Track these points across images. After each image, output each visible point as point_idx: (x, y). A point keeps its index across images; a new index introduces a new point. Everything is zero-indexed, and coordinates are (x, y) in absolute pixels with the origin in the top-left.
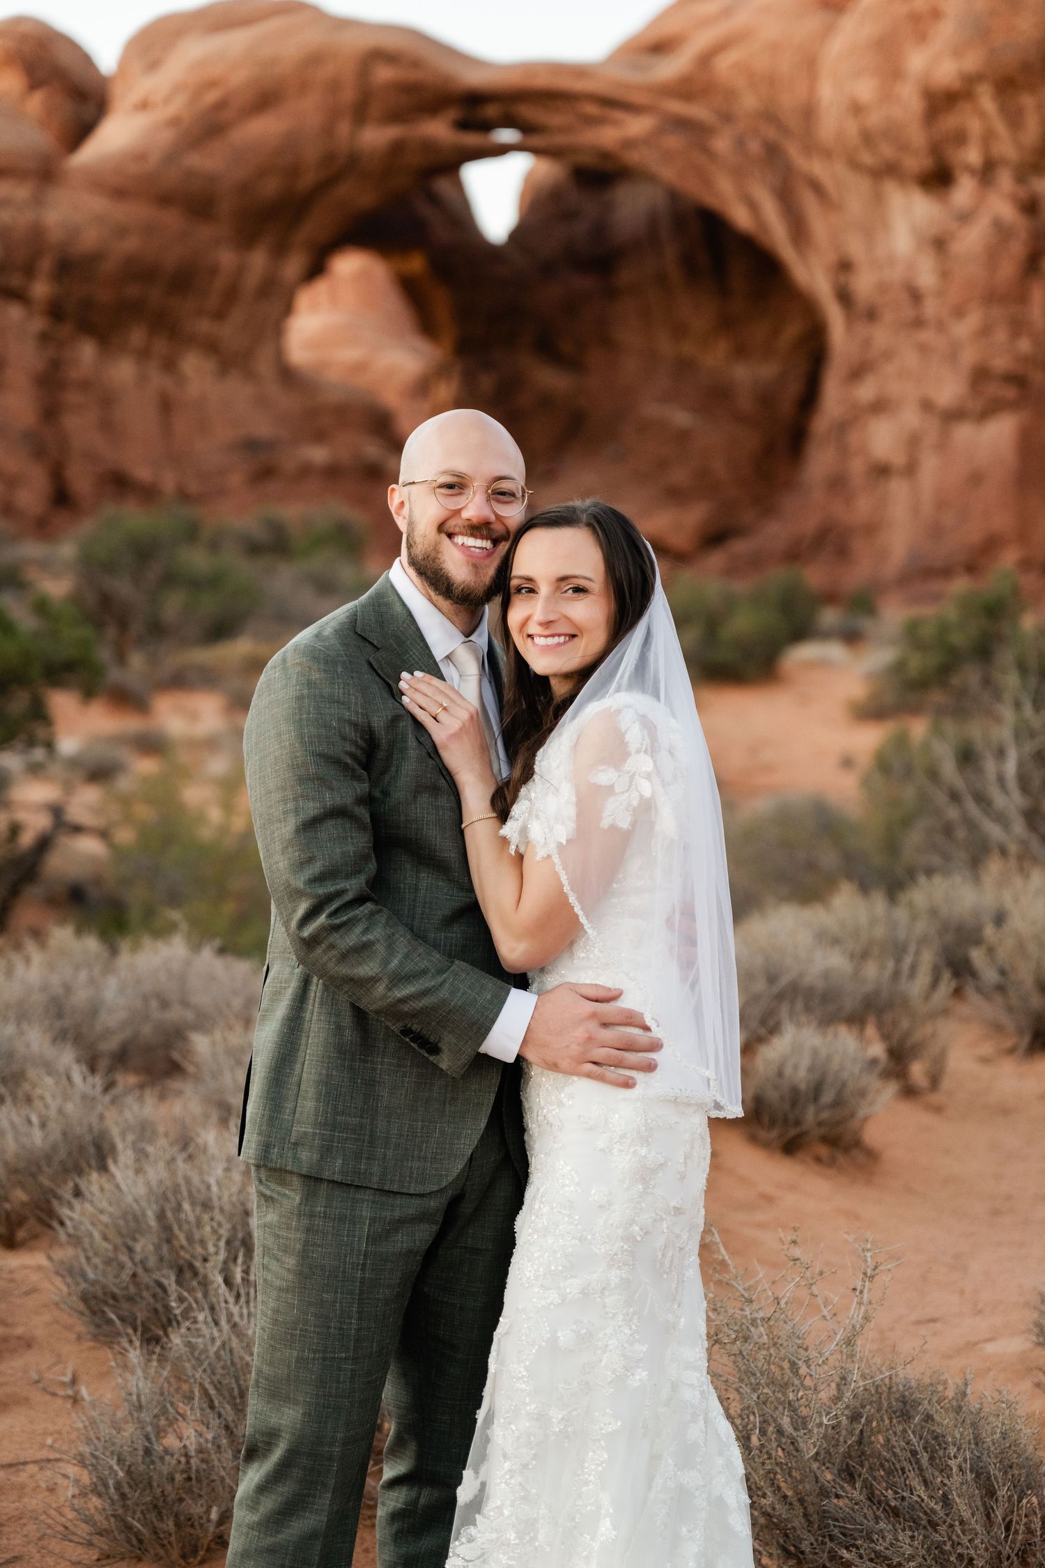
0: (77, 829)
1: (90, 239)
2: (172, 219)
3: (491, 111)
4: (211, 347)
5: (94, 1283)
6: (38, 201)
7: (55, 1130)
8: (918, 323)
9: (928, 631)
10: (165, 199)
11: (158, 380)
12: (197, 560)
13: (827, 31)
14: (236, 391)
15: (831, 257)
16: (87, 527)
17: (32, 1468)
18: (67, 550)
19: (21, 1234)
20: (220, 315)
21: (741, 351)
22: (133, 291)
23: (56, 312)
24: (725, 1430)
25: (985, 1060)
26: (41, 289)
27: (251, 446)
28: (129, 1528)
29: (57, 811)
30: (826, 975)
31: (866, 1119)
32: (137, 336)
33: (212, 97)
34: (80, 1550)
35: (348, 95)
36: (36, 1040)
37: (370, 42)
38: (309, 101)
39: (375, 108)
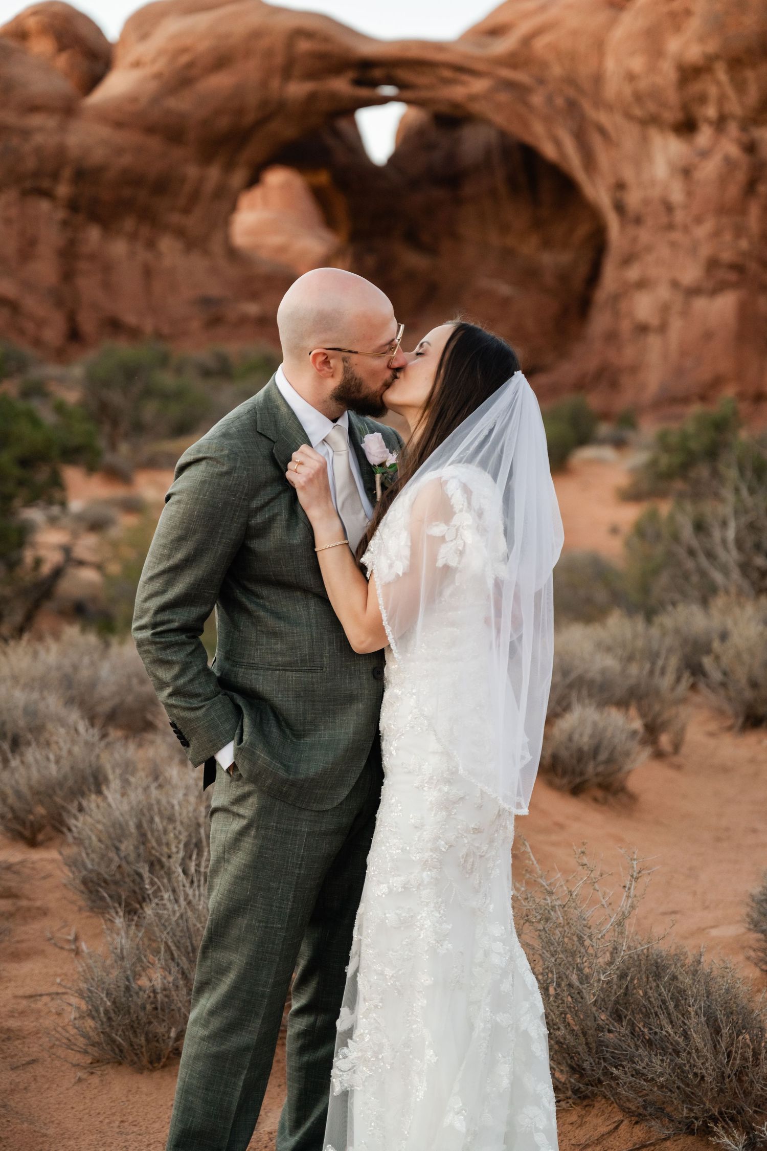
0: (81, 563)
1: (98, 155)
2: (154, 144)
3: (378, 73)
4: (180, 233)
5: (91, 871)
6: (63, 128)
7: (66, 764)
8: (670, 227)
9: (674, 439)
10: (150, 130)
11: (143, 255)
12: (166, 379)
14: (197, 263)
15: (611, 180)
16: (91, 355)
17: (46, 999)
18: (77, 371)
19: (40, 837)
20: (186, 211)
21: (547, 244)
22: (126, 192)
23: (73, 206)
24: (531, 981)
25: (711, 734)
26: (63, 190)
27: (206, 302)
28: (114, 1041)
29: (67, 550)
30: (603, 672)
31: (629, 772)
32: (129, 224)
33: (184, 59)
34: (78, 1056)
35: (279, 60)
36: (53, 703)
37: (295, 24)
38: (252, 63)
39: (297, 70)
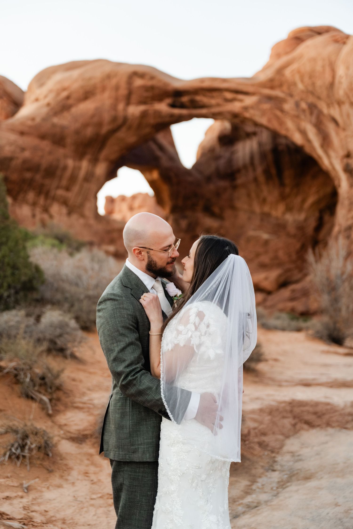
1: (7, 151)
2: (46, 145)
3: (185, 99)
4: (65, 202)
11: (41, 216)
13: (339, 51)
14: (76, 221)
15: (342, 152)
20: (68, 189)
21: (289, 209)
22: (28, 175)
32: (31, 196)
33: (64, 94)
35: (123, 91)
37: (132, 70)
38: (107, 94)
39: (134, 98)
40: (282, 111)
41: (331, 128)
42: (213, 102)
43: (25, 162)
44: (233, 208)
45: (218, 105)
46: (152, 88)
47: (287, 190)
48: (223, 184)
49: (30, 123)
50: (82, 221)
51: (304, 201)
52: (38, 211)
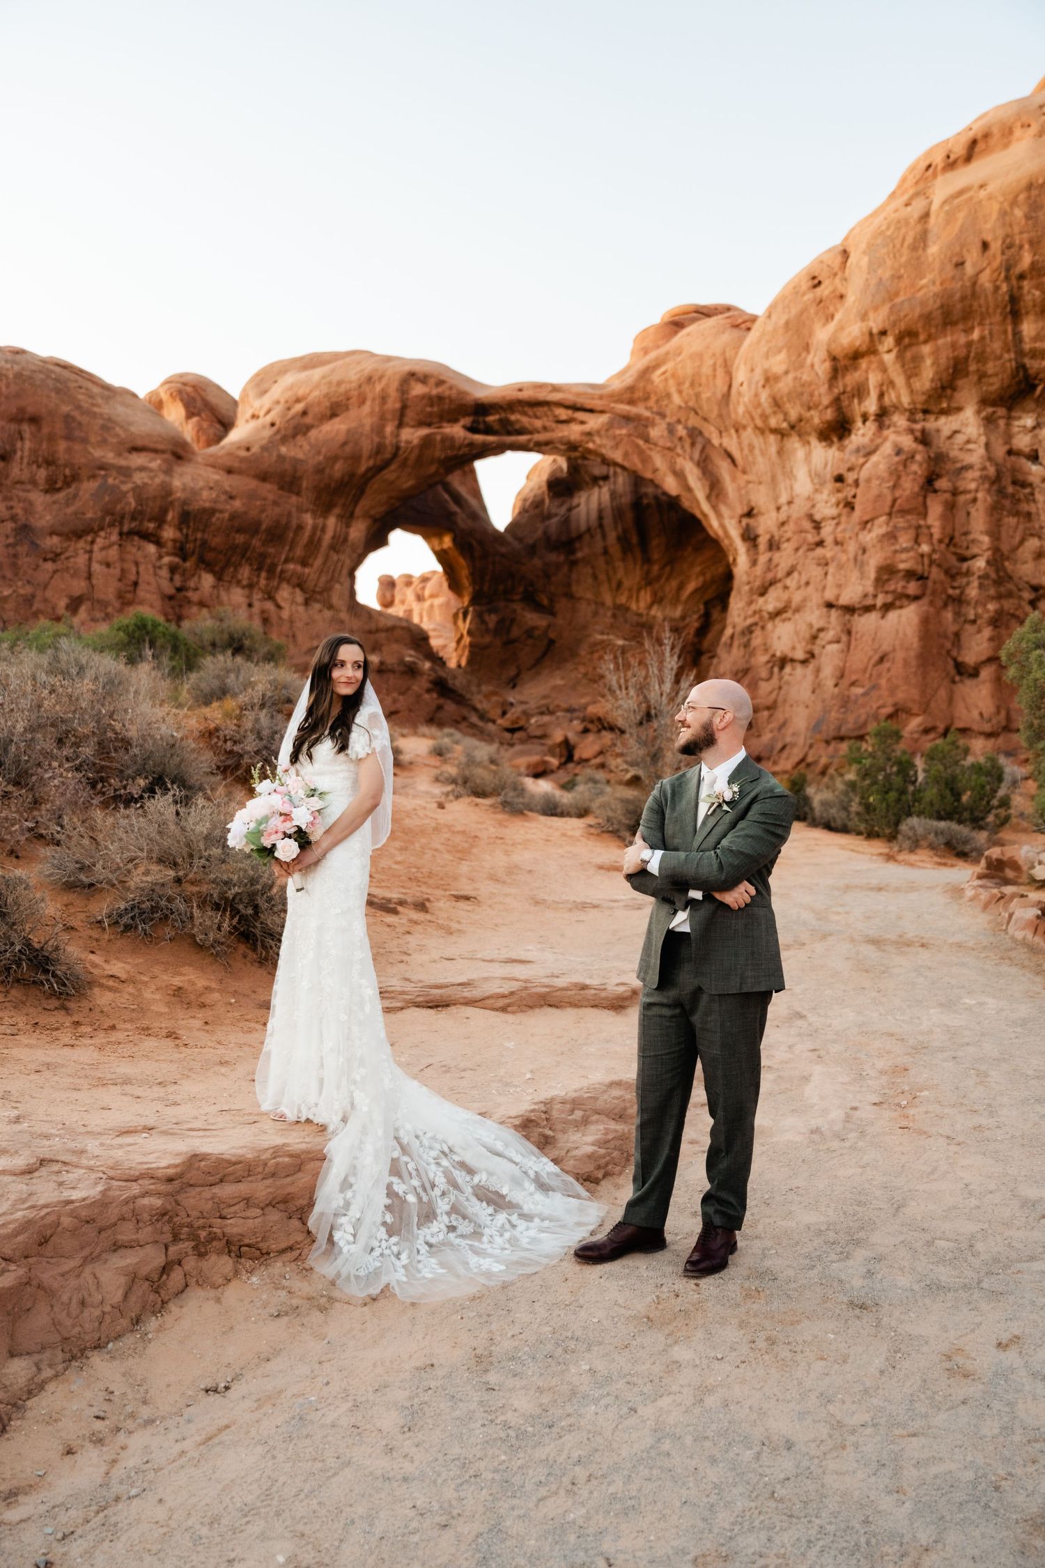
2: (268, 490)
3: (493, 419)
4: (300, 585)
11: (261, 604)
13: (740, 342)
20: (304, 562)
21: (657, 600)
22: (240, 539)
26: (169, 533)
32: (245, 572)
33: (296, 408)
35: (393, 404)
37: (407, 368)
38: (366, 408)
39: (410, 415)
40: (647, 440)
41: (723, 468)
42: (538, 423)
43: (233, 517)
44: (570, 596)
45: (545, 429)
46: (440, 398)
47: (656, 568)
48: (553, 557)
49: (243, 453)
50: (328, 614)
51: (681, 587)
52: (257, 596)
